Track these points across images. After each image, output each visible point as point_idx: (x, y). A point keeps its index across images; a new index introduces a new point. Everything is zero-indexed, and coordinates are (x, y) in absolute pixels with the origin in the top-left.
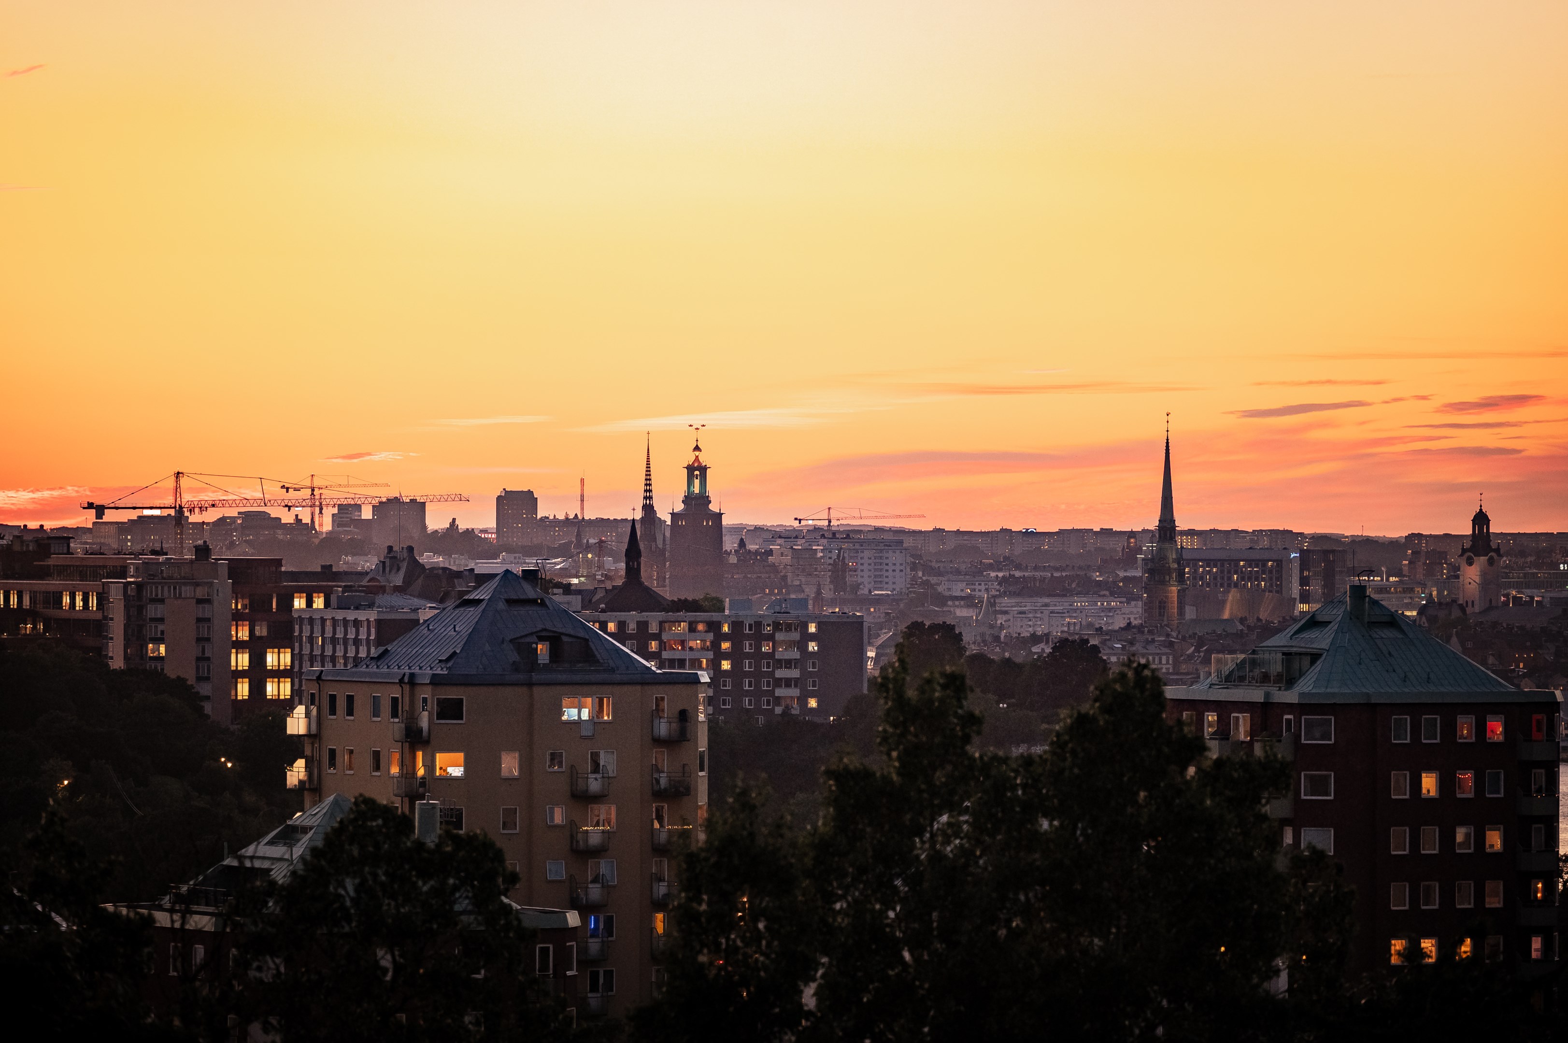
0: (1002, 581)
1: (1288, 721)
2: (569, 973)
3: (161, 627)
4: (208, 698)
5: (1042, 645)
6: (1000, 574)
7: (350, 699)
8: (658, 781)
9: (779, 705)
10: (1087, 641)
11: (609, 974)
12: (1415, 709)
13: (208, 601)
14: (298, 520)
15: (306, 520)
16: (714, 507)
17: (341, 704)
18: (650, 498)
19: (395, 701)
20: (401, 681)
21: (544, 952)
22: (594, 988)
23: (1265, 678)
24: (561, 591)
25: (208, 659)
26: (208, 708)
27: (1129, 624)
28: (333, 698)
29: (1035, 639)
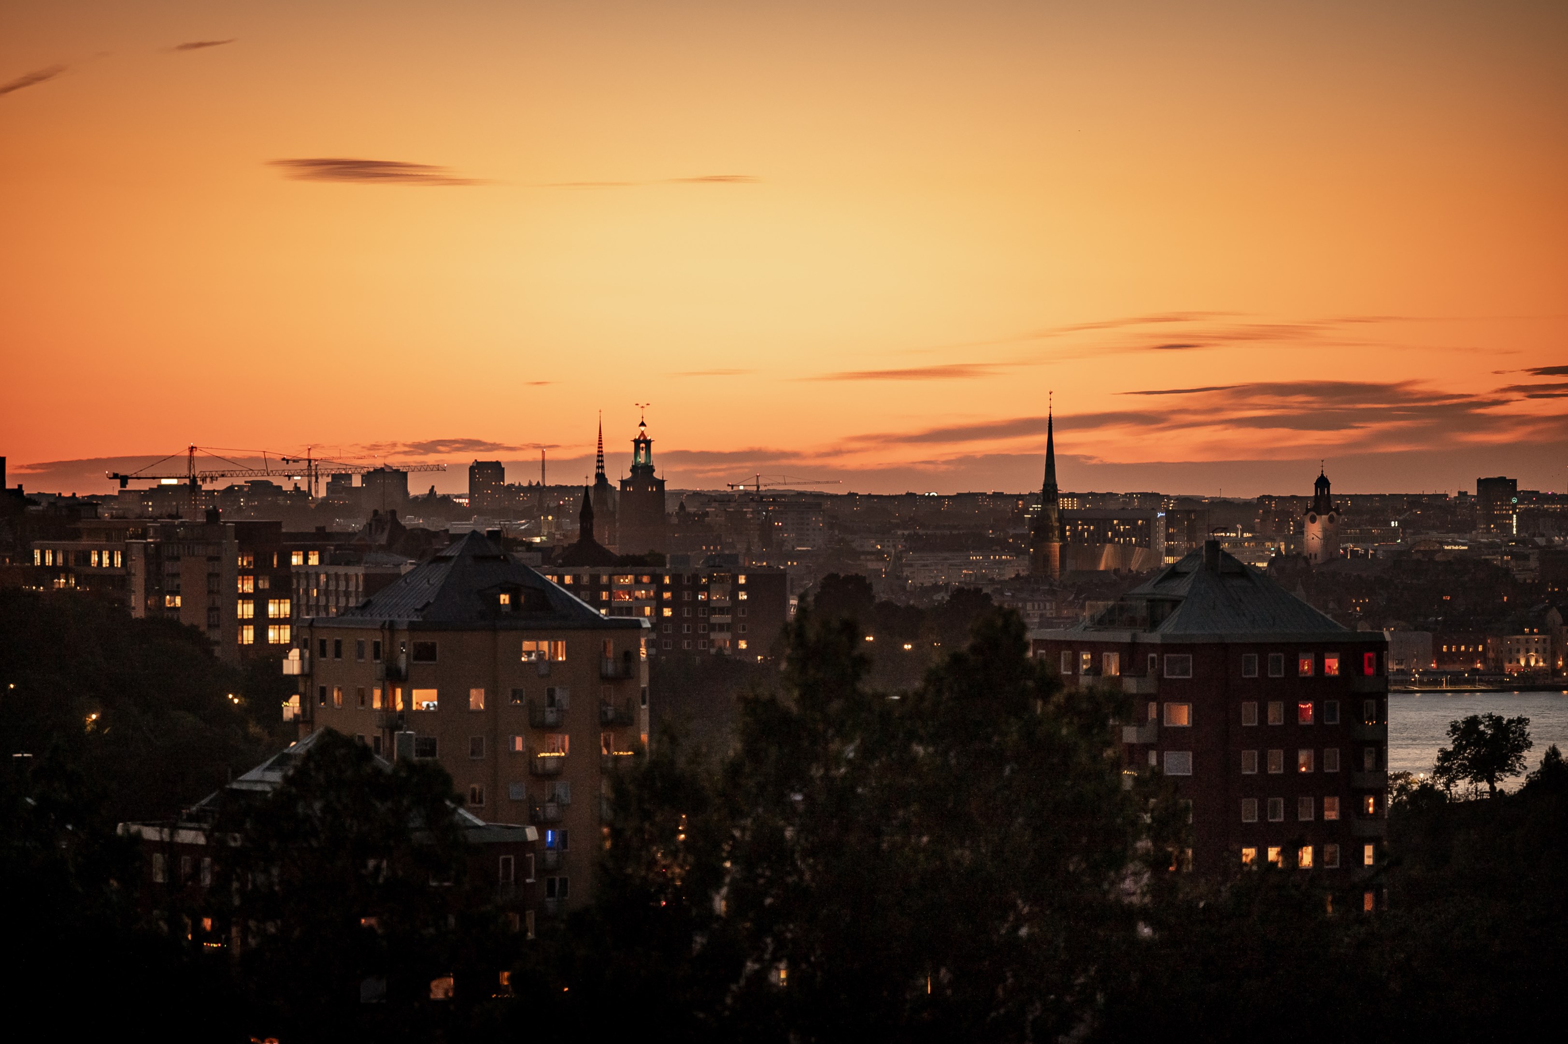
0: (908, 538)
1: (1153, 659)
2: (528, 881)
3: (177, 582)
4: (217, 643)
5: (942, 594)
6: (906, 532)
7: (338, 644)
8: (606, 714)
9: (713, 646)
10: (981, 590)
11: (564, 882)
12: (1262, 648)
13: (218, 559)
14: (297, 488)
15: (304, 487)
16: (657, 475)
17: (330, 649)
18: (602, 467)
19: (377, 645)
20: (382, 627)
21: (507, 862)
22: (551, 893)
23: (1132, 622)
24: (524, 548)
25: (218, 609)
26: (217, 651)
27: (1018, 575)
28: (323, 643)
29: (936, 588)
